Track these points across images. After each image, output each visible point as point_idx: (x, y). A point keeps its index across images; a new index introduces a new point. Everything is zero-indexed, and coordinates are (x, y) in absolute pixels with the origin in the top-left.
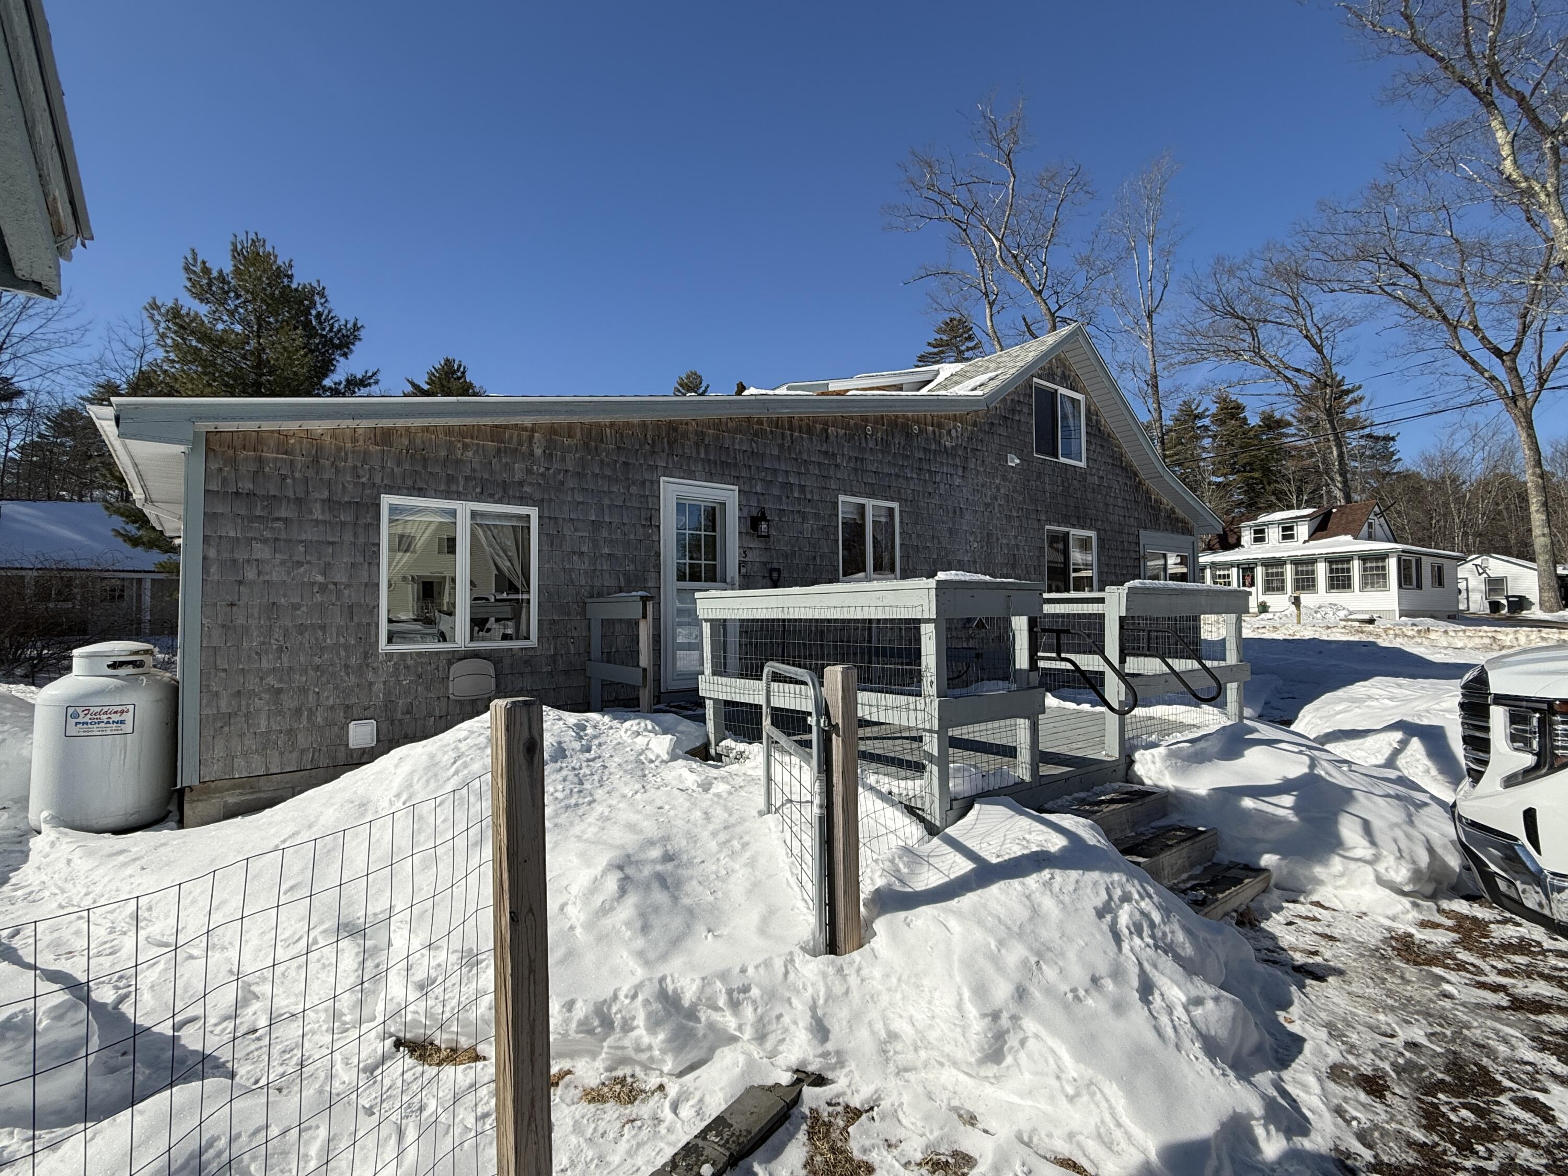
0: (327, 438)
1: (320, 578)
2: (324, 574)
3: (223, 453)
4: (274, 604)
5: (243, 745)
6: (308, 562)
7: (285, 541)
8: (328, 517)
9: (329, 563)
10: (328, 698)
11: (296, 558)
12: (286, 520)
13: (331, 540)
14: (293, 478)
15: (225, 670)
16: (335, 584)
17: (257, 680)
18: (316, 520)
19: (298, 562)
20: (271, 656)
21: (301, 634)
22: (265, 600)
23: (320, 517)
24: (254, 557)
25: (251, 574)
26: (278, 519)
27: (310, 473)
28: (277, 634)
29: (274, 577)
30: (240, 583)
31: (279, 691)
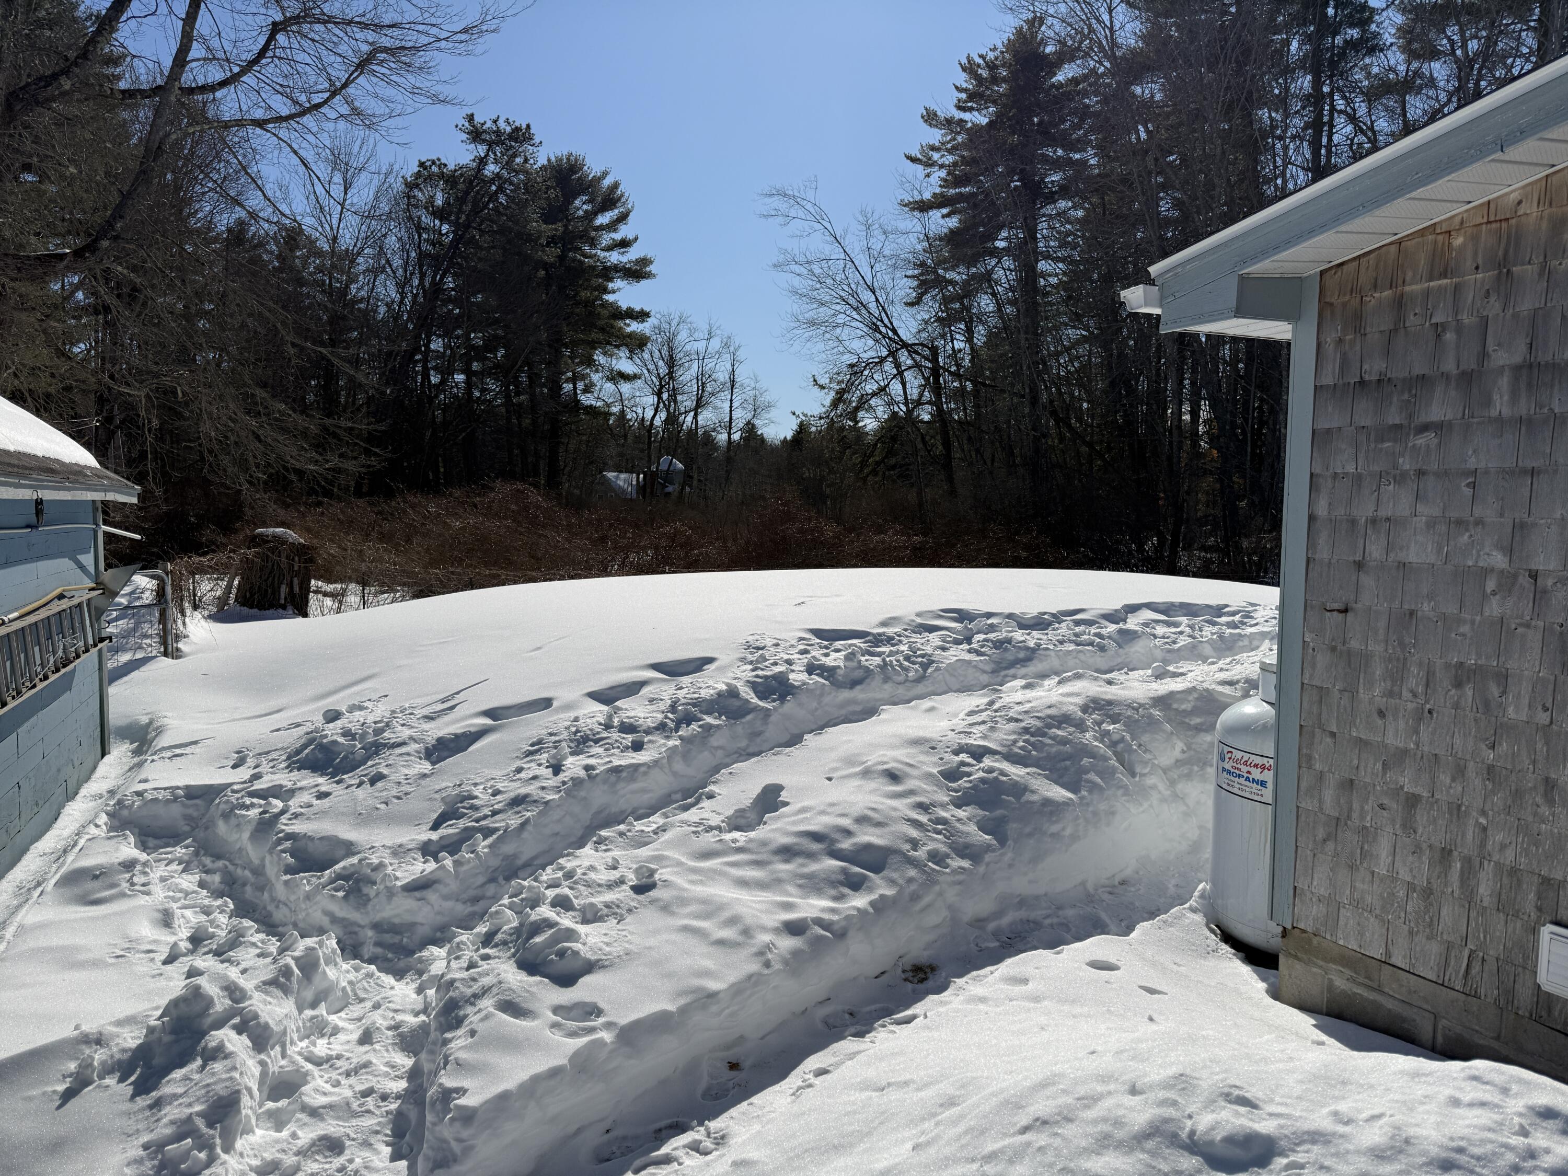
0: (1531, 210)
1: (1499, 560)
2: (1510, 551)
3: (1344, 305)
4: (1412, 613)
5: (1353, 888)
6: (1479, 522)
7: (1437, 475)
8: (1524, 408)
9: (1523, 525)
10: (1503, 847)
11: (1454, 514)
12: (1439, 427)
13: (1529, 464)
14: (1459, 330)
15: (1333, 735)
16: (1534, 576)
17: (1379, 766)
18: (1499, 420)
19: (1459, 522)
20: (1402, 724)
21: (1458, 685)
22: (1396, 604)
23: (1506, 412)
24: (1382, 513)
25: (1375, 551)
26: (1424, 428)
27: (1494, 307)
28: (1414, 679)
29: (1413, 556)
30: (1359, 566)
31: (1412, 801)
